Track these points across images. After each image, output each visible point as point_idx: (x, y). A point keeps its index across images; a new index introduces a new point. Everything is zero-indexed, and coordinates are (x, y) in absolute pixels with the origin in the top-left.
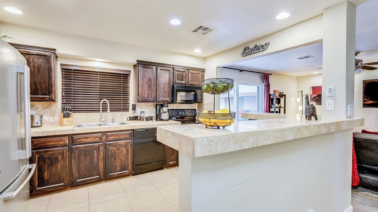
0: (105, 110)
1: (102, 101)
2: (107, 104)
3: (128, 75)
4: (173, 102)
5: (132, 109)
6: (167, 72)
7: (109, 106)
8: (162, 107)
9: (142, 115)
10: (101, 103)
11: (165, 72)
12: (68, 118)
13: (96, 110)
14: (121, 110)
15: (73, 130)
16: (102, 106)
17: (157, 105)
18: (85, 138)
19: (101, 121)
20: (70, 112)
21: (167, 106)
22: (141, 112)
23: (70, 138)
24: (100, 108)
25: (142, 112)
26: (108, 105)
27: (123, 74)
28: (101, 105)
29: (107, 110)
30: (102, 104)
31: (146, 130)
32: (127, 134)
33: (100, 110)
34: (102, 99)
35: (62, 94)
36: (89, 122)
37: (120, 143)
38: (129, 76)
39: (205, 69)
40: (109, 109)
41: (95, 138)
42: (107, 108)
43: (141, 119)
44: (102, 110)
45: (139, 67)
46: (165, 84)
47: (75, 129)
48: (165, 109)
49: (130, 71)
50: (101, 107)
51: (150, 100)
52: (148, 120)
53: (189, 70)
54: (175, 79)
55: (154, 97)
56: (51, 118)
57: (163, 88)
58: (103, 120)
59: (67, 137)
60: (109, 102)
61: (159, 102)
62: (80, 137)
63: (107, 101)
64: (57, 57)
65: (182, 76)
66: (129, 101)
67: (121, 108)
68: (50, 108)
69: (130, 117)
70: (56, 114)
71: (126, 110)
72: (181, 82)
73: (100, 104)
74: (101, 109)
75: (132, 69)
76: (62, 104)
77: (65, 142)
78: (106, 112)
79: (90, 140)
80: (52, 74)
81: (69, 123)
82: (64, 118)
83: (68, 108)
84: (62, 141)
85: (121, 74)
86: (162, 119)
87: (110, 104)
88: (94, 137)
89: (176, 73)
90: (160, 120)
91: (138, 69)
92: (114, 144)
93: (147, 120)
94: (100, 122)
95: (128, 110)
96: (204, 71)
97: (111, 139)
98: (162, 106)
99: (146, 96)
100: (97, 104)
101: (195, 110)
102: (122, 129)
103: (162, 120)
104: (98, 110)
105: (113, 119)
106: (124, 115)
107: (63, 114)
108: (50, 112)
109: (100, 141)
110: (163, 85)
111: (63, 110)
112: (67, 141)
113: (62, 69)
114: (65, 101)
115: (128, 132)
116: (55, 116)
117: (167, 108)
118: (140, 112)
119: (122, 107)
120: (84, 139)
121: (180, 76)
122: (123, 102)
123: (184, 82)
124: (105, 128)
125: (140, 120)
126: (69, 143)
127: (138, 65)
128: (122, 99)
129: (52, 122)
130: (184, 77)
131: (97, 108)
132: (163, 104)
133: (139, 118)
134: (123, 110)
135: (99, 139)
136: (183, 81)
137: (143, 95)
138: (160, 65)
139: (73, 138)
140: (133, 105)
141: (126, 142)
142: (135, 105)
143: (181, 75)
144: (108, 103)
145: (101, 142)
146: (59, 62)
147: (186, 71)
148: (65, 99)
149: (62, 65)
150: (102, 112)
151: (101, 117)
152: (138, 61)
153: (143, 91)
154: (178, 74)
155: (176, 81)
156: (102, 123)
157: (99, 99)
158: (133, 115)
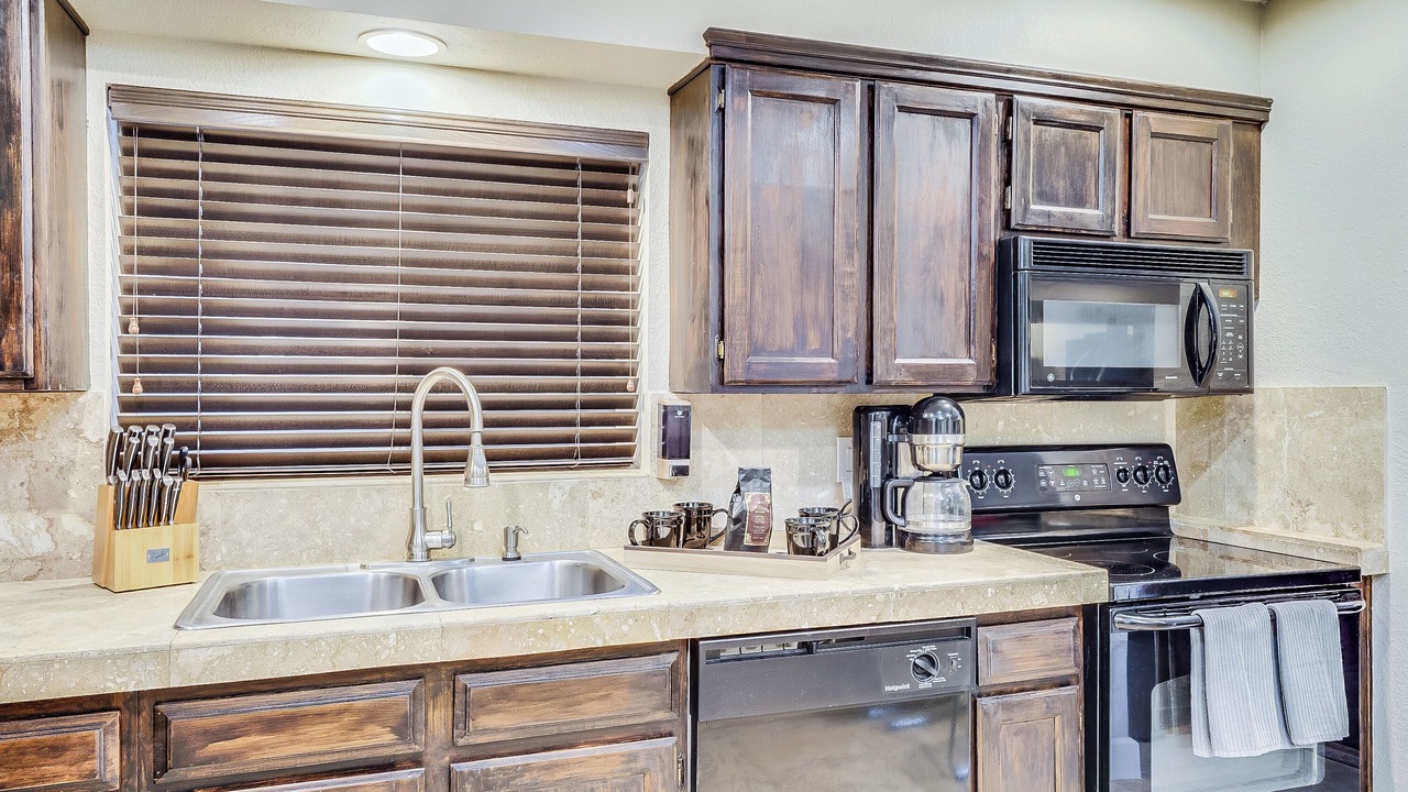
0: (446, 458)
1: (426, 384)
2: (463, 406)
3: (623, 169)
4: (1001, 383)
5: (657, 444)
6: (951, 135)
7: (477, 425)
8: (912, 430)
9: (751, 500)
10: (419, 399)
11: (940, 133)
12: (153, 529)
13: (381, 460)
14: (569, 455)
15: (164, 654)
16: (427, 425)
17: (862, 415)
18: (272, 725)
19: (418, 552)
20: (168, 481)
21: (956, 427)
22: (747, 479)
23: (143, 721)
24: (407, 442)
25: (748, 475)
26: (477, 415)
27: (589, 166)
28: (417, 415)
29: (464, 458)
30: (429, 406)
31: (807, 647)
32: (639, 684)
33: (407, 459)
34: (422, 371)
35: (125, 328)
36: (328, 555)
37: (575, 771)
38: (631, 179)
39: (1268, 102)
40: (477, 451)
41: (358, 726)
42: (466, 441)
43: (744, 537)
44: (428, 459)
45: (722, 86)
46: (938, 234)
47: (184, 638)
48: (939, 449)
49: (639, 141)
50: (417, 433)
51: (818, 368)
52: (812, 552)
53: (1137, 114)
54: (1024, 193)
55: (846, 341)
56: (33, 521)
57: (927, 270)
58: (434, 539)
59: (113, 718)
60: (481, 389)
61: (886, 386)
62: (229, 719)
63: (465, 382)
64: (84, 32)
65: (1079, 163)
66: (636, 382)
67: (570, 440)
68: (26, 445)
69: (650, 520)
70: (72, 493)
71: (614, 452)
72: (1071, 217)
73: (407, 406)
74: (417, 450)
75: (655, 121)
76: (126, 406)
77: (94, 764)
78: (460, 471)
79: (310, 741)
80: (18, 154)
81: (165, 573)
82: (120, 533)
83: (154, 441)
84: (68, 756)
85: (569, 165)
86: (916, 537)
87: (487, 406)
88: (346, 719)
89: (1027, 141)
90: (889, 543)
91: (722, 110)
92: (527, 779)
93: (798, 551)
94: (411, 557)
95: (628, 453)
96: (1259, 116)
97: (496, 730)
98: (910, 418)
99: (785, 335)
100: (387, 407)
101: (1163, 450)
102: (600, 644)
103: (905, 540)
104: (397, 460)
105: (512, 536)
106: (596, 495)
107: (116, 497)
108: (25, 477)
109: (403, 750)
110: (923, 242)
111: (119, 457)
112: (114, 751)
113: (128, 130)
114: (147, 387)
115: (646, 664)
116: (62, 507)
117: (959, 439)
118: (736, 477)
119: (579, 431)
120: (262, 732)
121: (1063, 160)
122: (585, 389)
123: (1090, 216)
124: (444, 630)
125: (735, 543)
126: (128, 769)
127: (714, 72)
128: (579, 363)
129: (43, 559)
130: (1090, 173)
131: (387, 444)
132: (923, 405)
133: (719, 523)
134: (586, 454)
135: (389, 737)
136: (1080, 201)
137: (759, 332)
138: (896, 73)
139: (167, 723)
140: (667, 413)
141: (631, 758)
142: (687, 412)
143: (1068, 155)
144: (474, 400)
145: (416, 761)
146: (101, 71)
147: (1109, 117)
148: (147, 367)
149: (118, 93)
150: (427, 472)
151: (419, 517)
152: (714, 37)
153: (758, 295)
154: (1040, 147)
155: (1026, 209)
156: (422, 571)
157: (404, 370)
158: (666, 502)
